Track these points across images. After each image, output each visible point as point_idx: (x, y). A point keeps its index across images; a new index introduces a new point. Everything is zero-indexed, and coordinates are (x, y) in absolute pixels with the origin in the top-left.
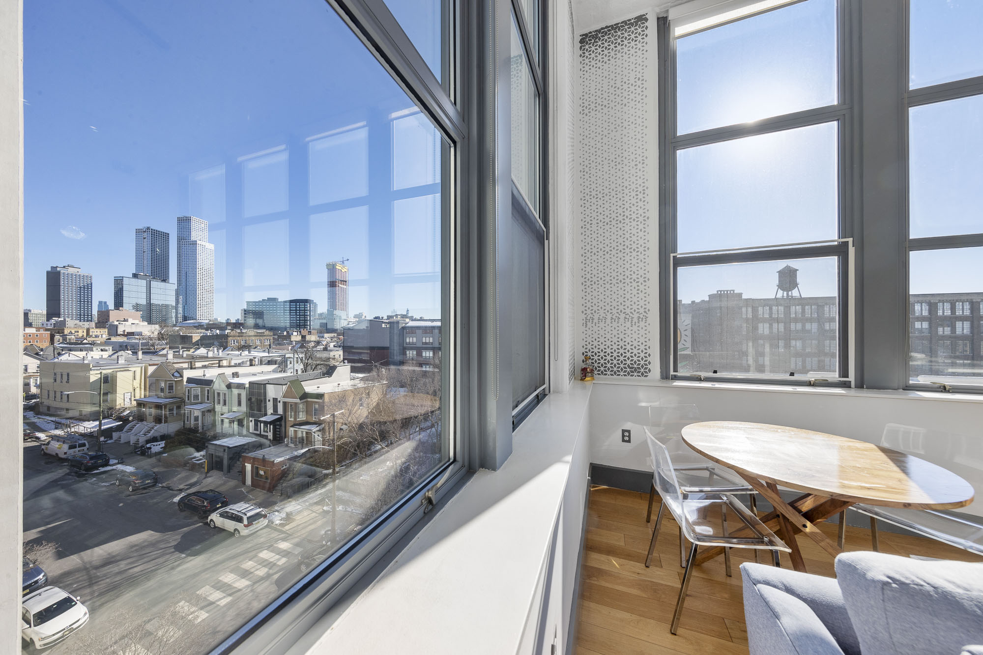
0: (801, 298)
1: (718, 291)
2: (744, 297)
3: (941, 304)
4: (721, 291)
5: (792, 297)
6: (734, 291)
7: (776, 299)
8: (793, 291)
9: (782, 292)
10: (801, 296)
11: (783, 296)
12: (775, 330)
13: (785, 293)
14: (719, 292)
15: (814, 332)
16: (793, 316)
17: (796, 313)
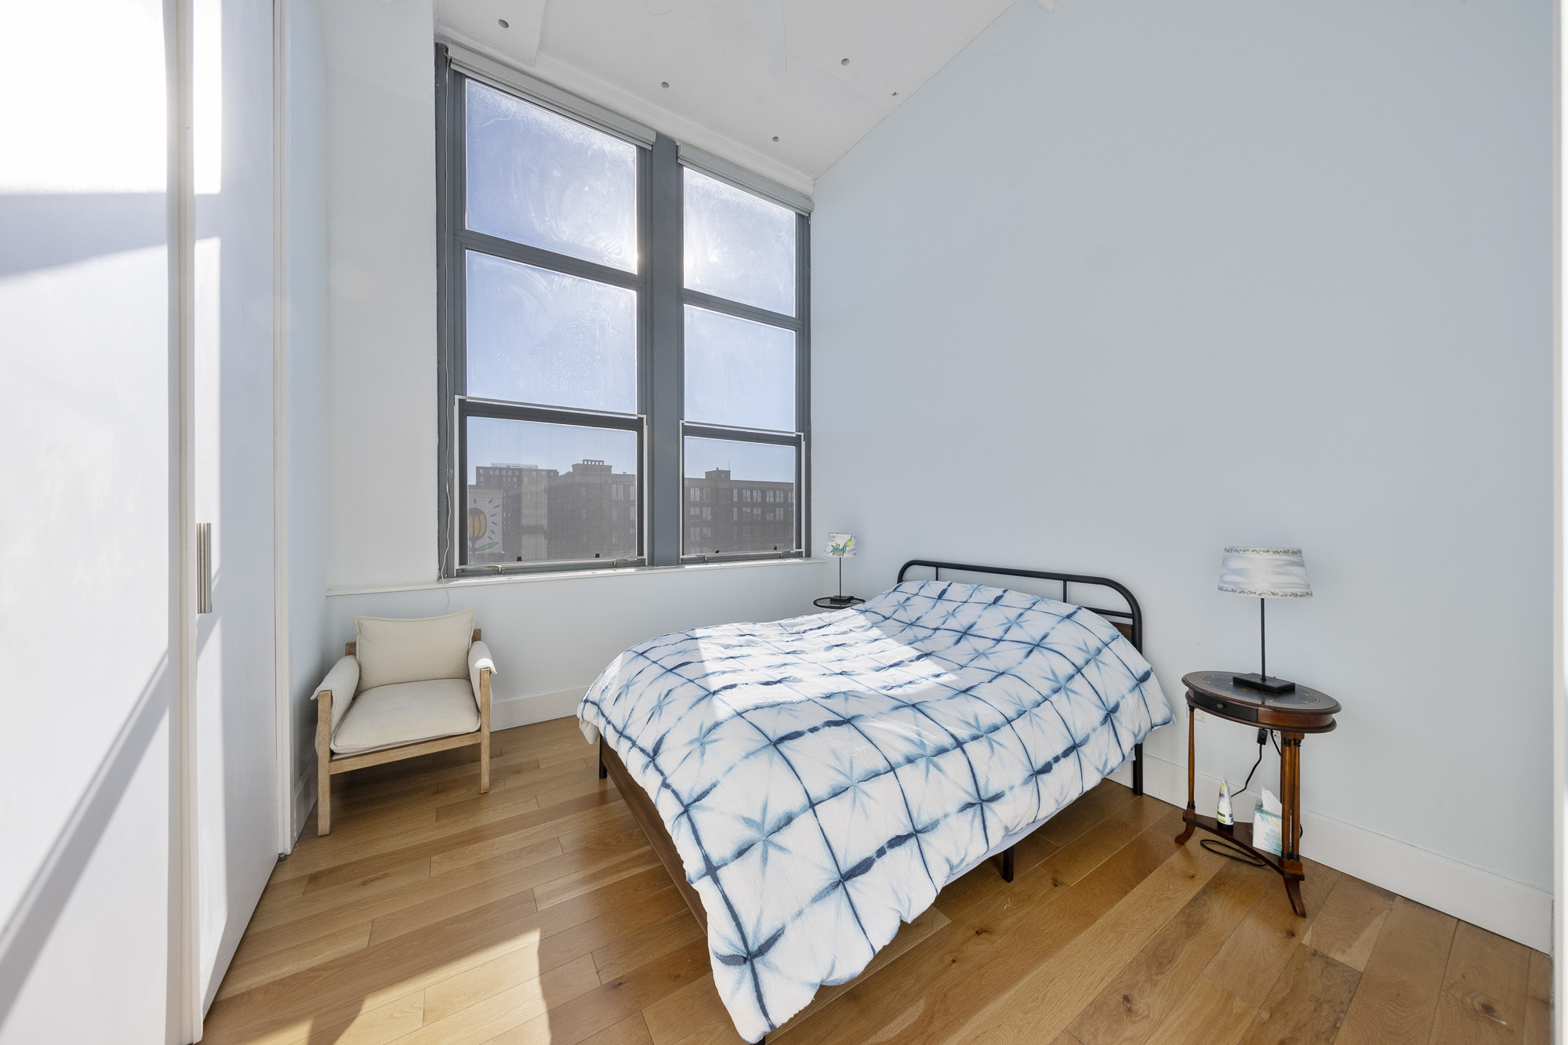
1: (584, 461)
2: (614, 472)
4: (588, 461)
6: (603, 462)
14: (586, 463)
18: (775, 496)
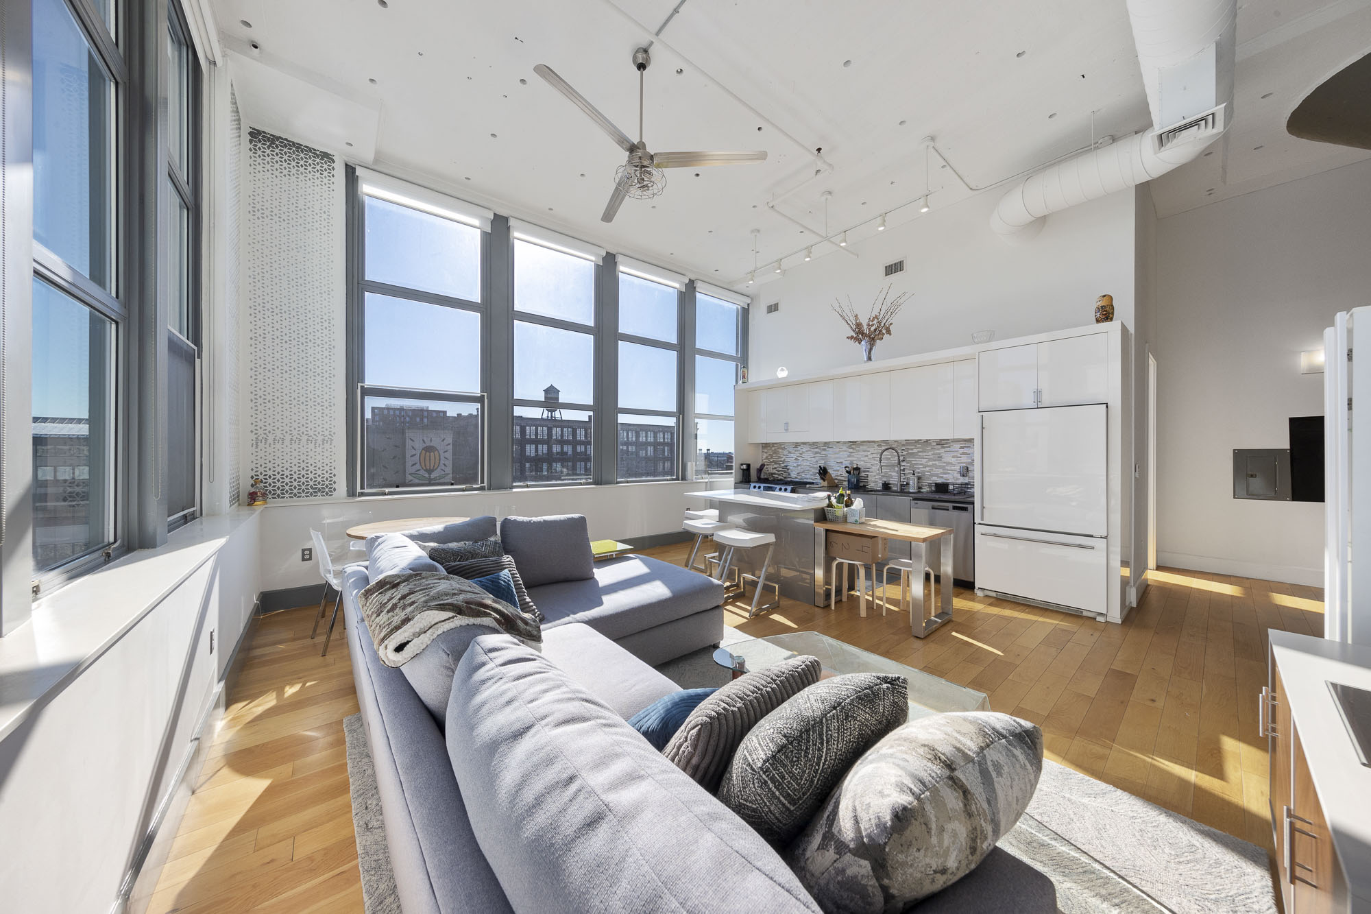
0: (561, 420)
5: (555, 418)
7: (542, 419)
8: (556, 412)
9: (547, 411)
10: (561, 418)
11: (548, 417)
12: (540, 452)
13: (549, 413)
16: (554, 438)
17: (556, 435)
18: (646, 436)
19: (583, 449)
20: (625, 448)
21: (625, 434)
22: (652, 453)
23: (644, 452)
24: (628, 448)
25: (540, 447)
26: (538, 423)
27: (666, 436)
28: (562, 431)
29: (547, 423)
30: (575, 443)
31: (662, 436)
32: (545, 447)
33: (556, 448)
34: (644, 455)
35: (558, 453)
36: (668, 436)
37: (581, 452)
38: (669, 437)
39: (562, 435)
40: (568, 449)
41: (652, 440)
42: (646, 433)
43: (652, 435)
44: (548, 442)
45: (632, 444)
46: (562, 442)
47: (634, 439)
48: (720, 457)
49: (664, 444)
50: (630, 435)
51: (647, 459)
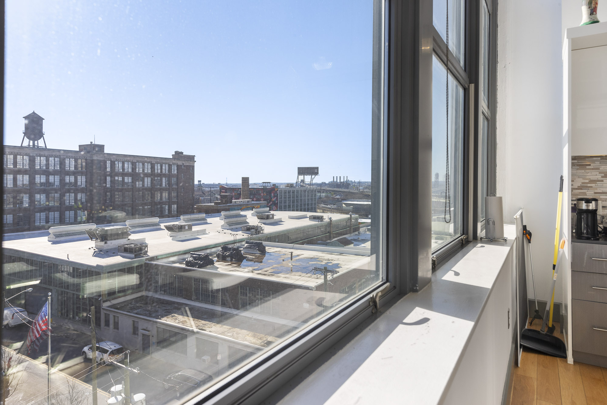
0: (46, 149)
3: (138, 163)
5: (38, 147)
7: (22, 147)
8: (39, 141)
9: (28, 140)
10: (46, 147)
11: (29, 145)
12: (19, 183)
13: (31, 142)
15: (57, 185)
16: (38, 167)
17: (40, 165)
19: (72, 179)
20: (120, 179)
21: (120, 165)
22: (149, 184)
23: (141, 183)
24: (123, 179)
25: (19, 177)
26: (16, 151)
27: (163, 167)
28: (47, 160)
29: (28, 151)
30: (62, 172)
31: (159, 167)
32: (26, 178)
33: (40, 179)
34: (141, 186)
35: (41, 184)
36: (165, 168)
37: (70, 183)
38: (167, 168)
39: (47, 165)
40: (55, 180)
41: (150, 171)
42: (143, 165)
43: (150, 167)
44: (32, 172)
45: (128, 175)
46: (47, 173)
47: (130, 170)
48: (213, 188)
49: (161, 175)
50: (126, 165)
51: (144, 189)
